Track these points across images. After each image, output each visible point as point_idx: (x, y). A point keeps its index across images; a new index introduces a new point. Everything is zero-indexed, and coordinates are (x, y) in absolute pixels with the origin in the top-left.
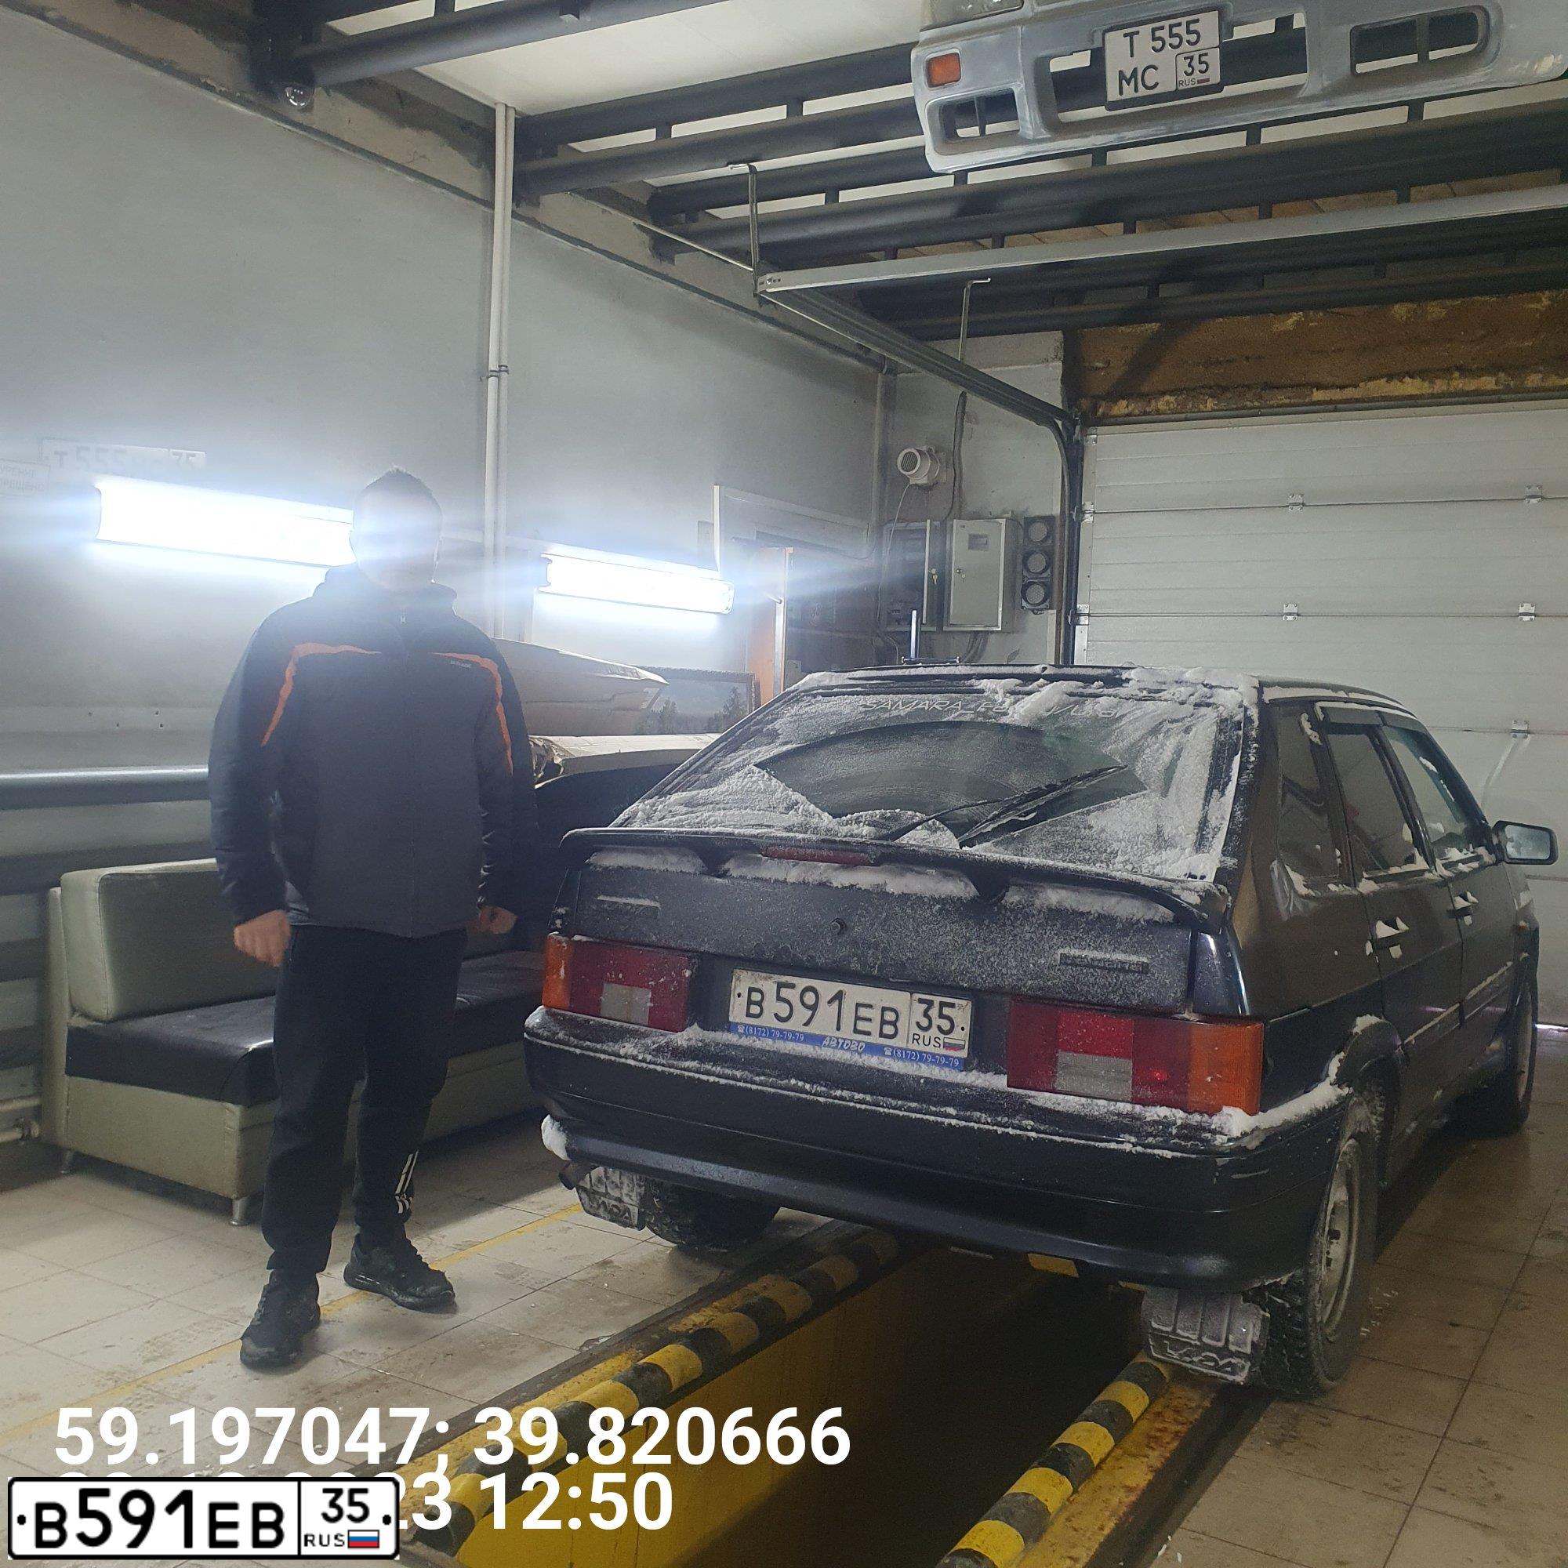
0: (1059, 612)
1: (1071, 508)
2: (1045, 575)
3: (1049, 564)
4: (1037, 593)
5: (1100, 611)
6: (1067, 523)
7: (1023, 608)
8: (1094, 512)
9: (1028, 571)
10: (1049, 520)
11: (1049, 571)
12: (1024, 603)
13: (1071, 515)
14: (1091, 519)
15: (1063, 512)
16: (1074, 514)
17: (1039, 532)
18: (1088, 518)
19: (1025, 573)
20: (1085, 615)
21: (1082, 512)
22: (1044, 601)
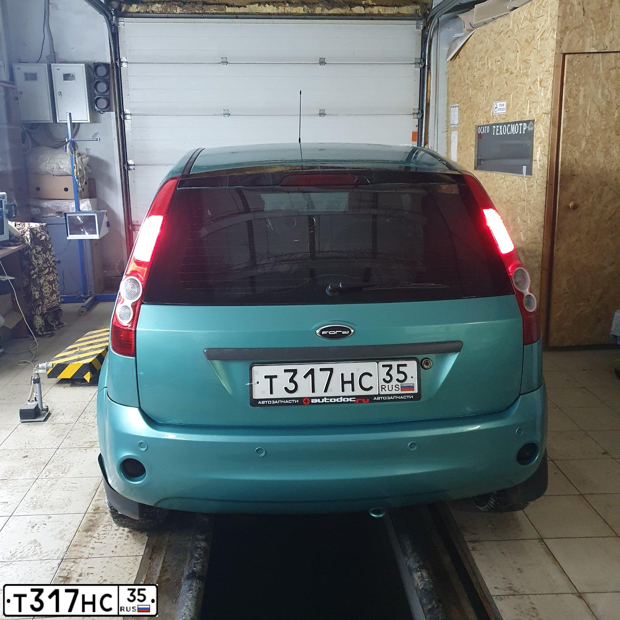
0: (116, 112)
1: (116, 60)
2: (105, 94)
3: (108, 89)
4: (103, 103)
5: (135, 113)
6: (114, 67)
7: (96, 110)
8: (127, 62)
9: (97, 90)
10: (106, 65)
11: (108, 92)
12: (96, 108)
13: (116, 64)
14: (126, 66)
15: (112, 61)
16: (118, 63)
17: (102, 71)
18: (124, 65)
19: (96, 92)
20: (128, 114)
21: (121, 63)
22: (107, 107)
